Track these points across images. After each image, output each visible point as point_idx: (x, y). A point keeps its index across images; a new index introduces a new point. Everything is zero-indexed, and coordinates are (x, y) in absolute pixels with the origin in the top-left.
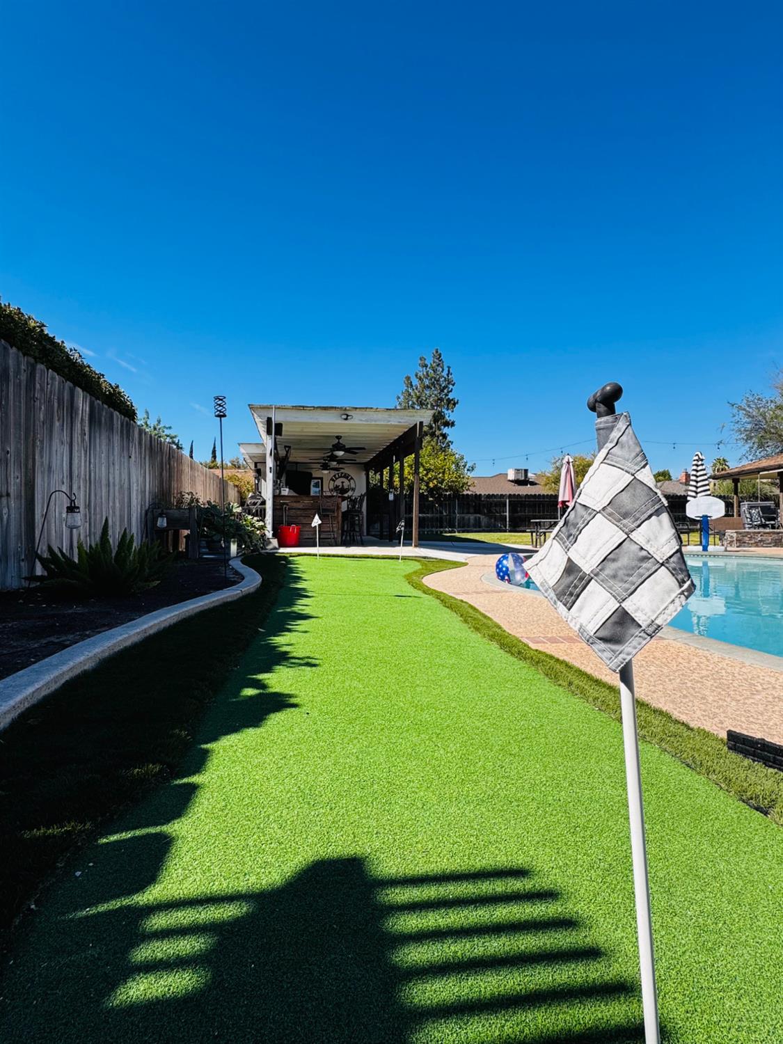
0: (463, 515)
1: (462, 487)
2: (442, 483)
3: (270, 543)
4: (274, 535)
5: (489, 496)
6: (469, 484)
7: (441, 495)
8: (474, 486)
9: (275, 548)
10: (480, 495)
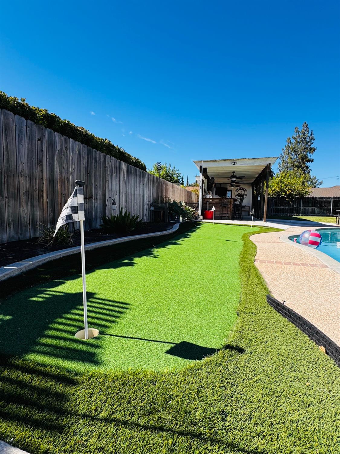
0: (305, 207)
1: (306, 193)
2: (293, 192)
3: (199, 217)
4: (202, 214)
5: (321, 198)
6: (309, 192)
7: (293, 197)
8: (312, 193)
9: (201, 220)
10: (316, 197)
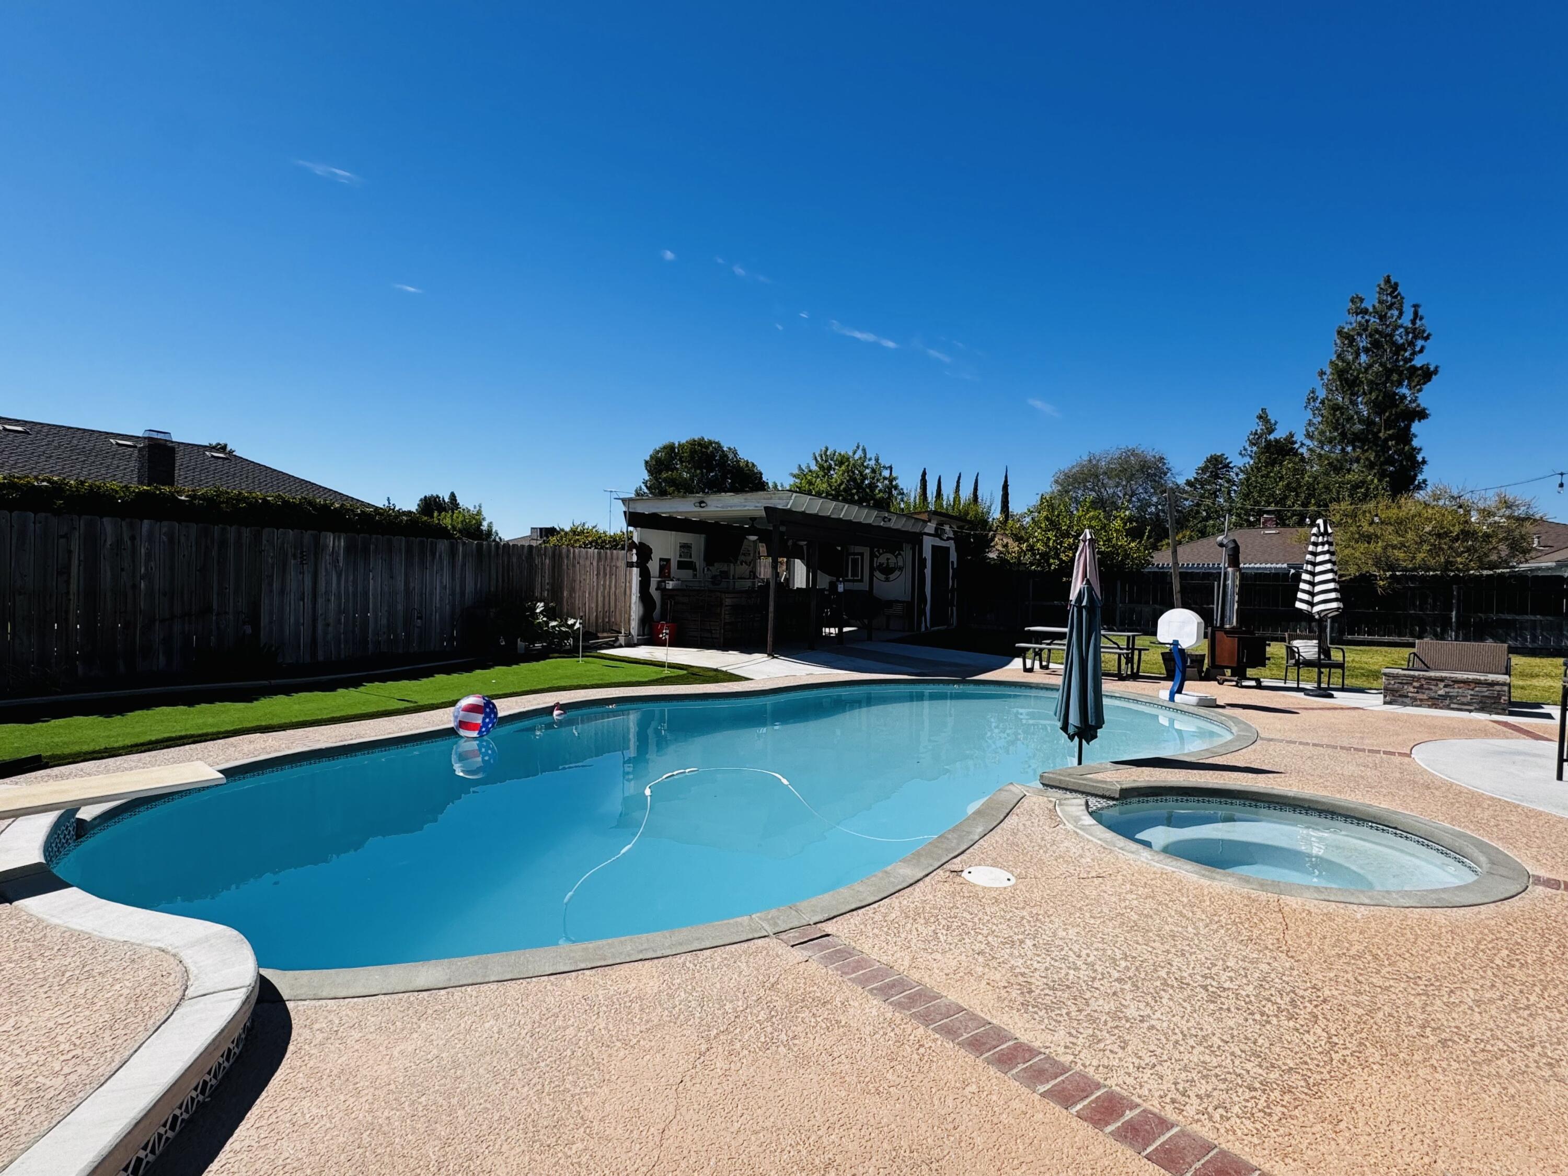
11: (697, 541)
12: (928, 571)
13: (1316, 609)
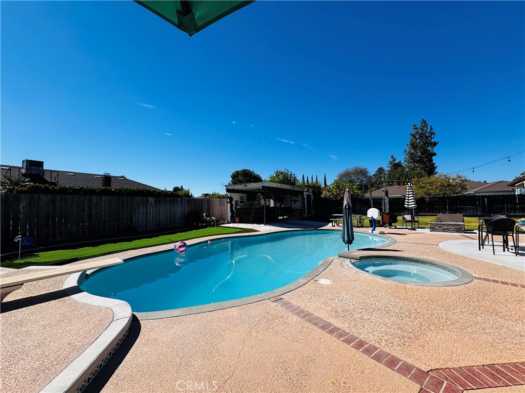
11: (245, 196)
12: (306, 201)
13: (410, 206)
